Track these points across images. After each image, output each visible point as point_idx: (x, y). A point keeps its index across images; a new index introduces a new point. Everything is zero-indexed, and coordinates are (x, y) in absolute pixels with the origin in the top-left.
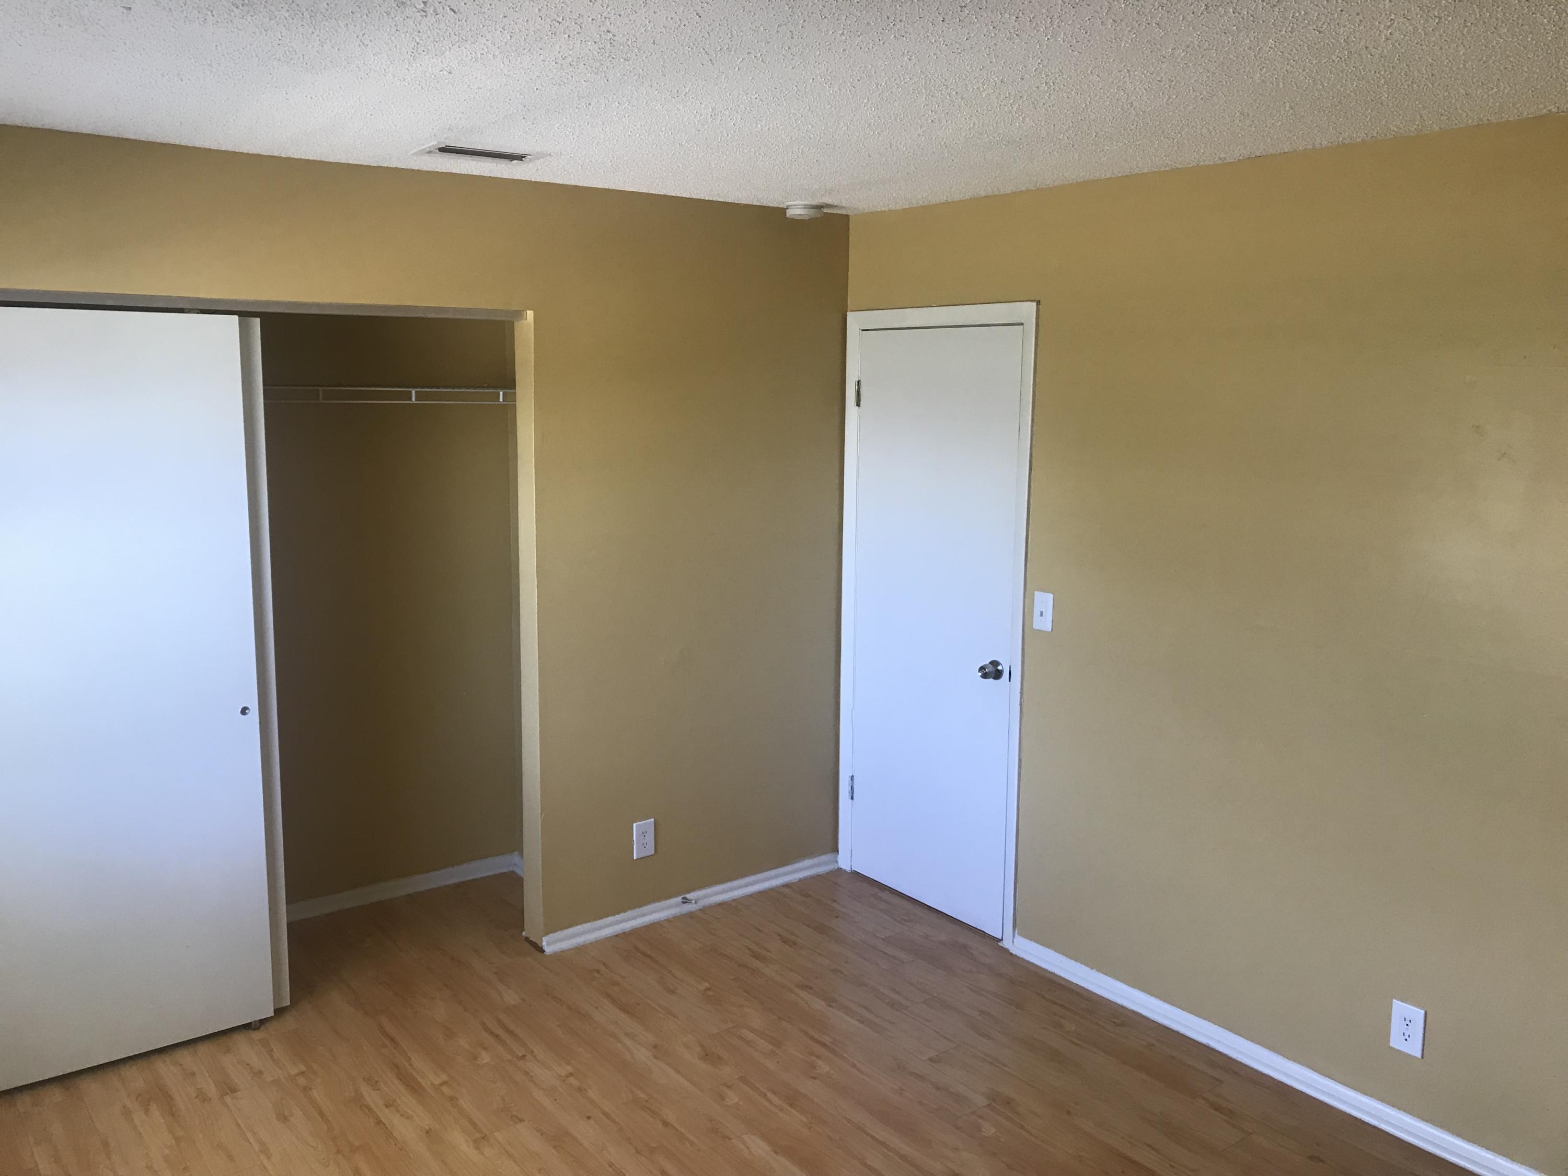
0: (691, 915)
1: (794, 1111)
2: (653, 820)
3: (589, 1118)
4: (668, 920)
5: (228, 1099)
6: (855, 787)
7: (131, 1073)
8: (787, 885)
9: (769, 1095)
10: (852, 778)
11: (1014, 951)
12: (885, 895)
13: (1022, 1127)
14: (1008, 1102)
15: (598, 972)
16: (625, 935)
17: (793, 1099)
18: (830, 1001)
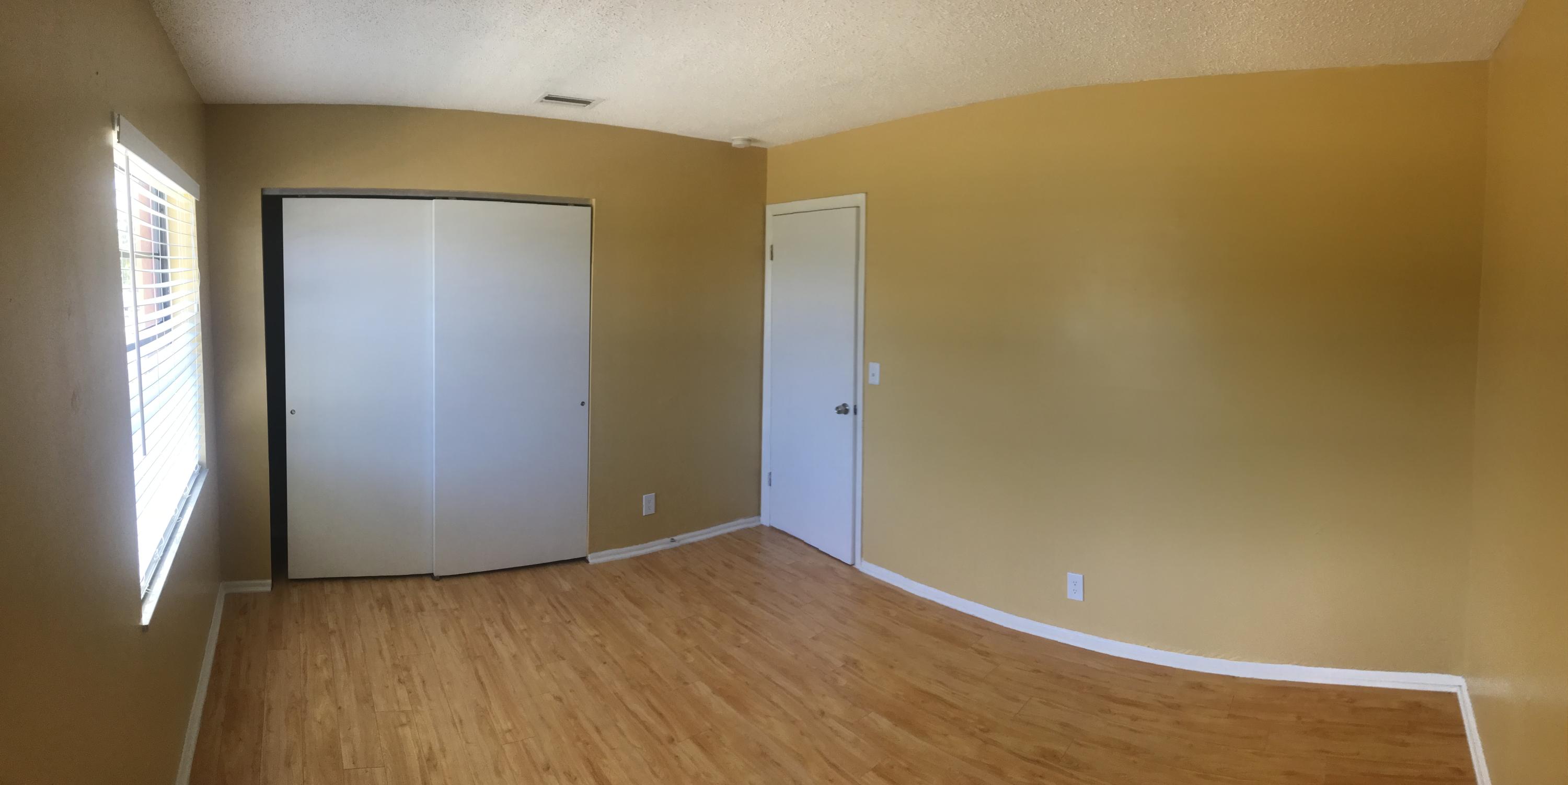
0: (676, 549)
1: (725, 667)
2: (654, 494)
3: (605, 663)
4: (662, 551)
5: (419, 614)
6: (772, 478)
7: (376, 586)
8: (729, 534)
9: (713, 657)
10: (770, 474)
11: (861, 569)
12: (790, 540)
13: (862, 678)
14: (855, 663)
15: (619, 577)
16: (637, 558)
17: (725, 659)
18: (752, 601)
